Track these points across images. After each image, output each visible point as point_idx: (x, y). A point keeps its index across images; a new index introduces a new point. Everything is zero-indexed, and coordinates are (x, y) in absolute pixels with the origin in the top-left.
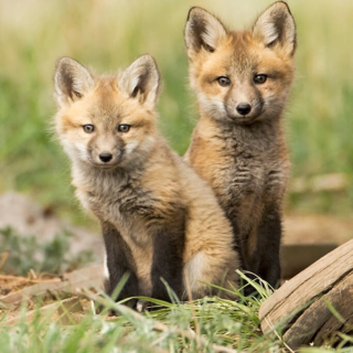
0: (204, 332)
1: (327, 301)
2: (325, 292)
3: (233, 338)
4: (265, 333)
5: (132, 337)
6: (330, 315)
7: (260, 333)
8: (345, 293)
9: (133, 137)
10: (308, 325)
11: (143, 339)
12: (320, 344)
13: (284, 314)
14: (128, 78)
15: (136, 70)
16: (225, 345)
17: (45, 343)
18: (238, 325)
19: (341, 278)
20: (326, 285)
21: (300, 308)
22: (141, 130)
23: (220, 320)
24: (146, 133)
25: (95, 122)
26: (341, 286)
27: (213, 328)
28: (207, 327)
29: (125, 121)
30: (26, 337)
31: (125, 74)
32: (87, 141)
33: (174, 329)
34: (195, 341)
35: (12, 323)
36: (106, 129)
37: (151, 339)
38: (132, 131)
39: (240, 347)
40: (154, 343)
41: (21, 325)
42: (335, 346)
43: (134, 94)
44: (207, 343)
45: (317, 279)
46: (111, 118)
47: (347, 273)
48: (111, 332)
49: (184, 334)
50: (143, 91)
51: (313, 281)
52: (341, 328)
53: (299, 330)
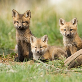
0: (55, 66)
1: (76, 61)
2: (75, 59)
3: (59, 67)
4: (65, 66)
5: (43, 67)
6: (76, 63)
7: (64, 66)
8: (79, 59)
9: (43, 49)
10: (72, 64)
11: (44, 67)
12: (74, 68)
13: (68, 63)
14: (43, 39)
15: (44, 38)
16: (58, 68)
17: (28, 68)
18: (60, 64)
19: (78, 57)
20: (75, 58)
21: (71, 62)
22: (45, 48)
23: (57, 64)
24: (46, 48)
25: (36, 46)
26: (78, 58)
27: (56, 65)
28: (55, 65)
29: (42, 46)
30: (24, 67)
31: (42, 38)
32: (35, 49)
33: (49, 65)
34: (53, 67)
35: (22, 64)
36: (38, 47)
37: (46, 67)
38: (43, 48)
39: (61, 68)
40: (46, 68)
41: (24, 65)
42: (77, 68)
43: (44, 42)
44: (55, 68)
45: (74, 57)
46: (39, 46)
47: (79, 56)
48: (39, 66)
49: (51, 66)
50: (45, 41)
51: (73, 57)
52: (78, 65)
53: (71, 65)
